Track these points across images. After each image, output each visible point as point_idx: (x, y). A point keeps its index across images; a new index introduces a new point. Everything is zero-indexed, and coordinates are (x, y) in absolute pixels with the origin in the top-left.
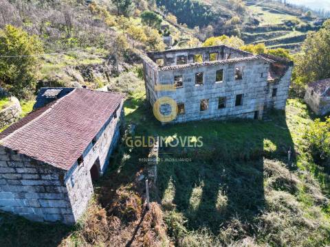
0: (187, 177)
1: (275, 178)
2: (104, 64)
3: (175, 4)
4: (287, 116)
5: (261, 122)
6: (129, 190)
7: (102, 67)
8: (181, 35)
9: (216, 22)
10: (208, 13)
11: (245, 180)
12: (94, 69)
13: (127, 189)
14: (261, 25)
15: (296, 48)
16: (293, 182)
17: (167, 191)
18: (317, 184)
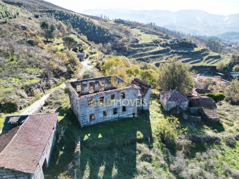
0: (96, 160)
1: (142, 154)
2: (40, 82)
3: (85, 27)
4: (151, 113)
5: (137, 119)
6: (65, 175)
7: (39, 84)
8: (91, 49)
9: (113, 40)
10: (107, 34)
11: (127, 158)
12: (34, 87)
13: (63, 175)
14: (140, 43)
15: (160, 58)
16: (151, 156)
17: (86, 171)
18: (162, 155)
